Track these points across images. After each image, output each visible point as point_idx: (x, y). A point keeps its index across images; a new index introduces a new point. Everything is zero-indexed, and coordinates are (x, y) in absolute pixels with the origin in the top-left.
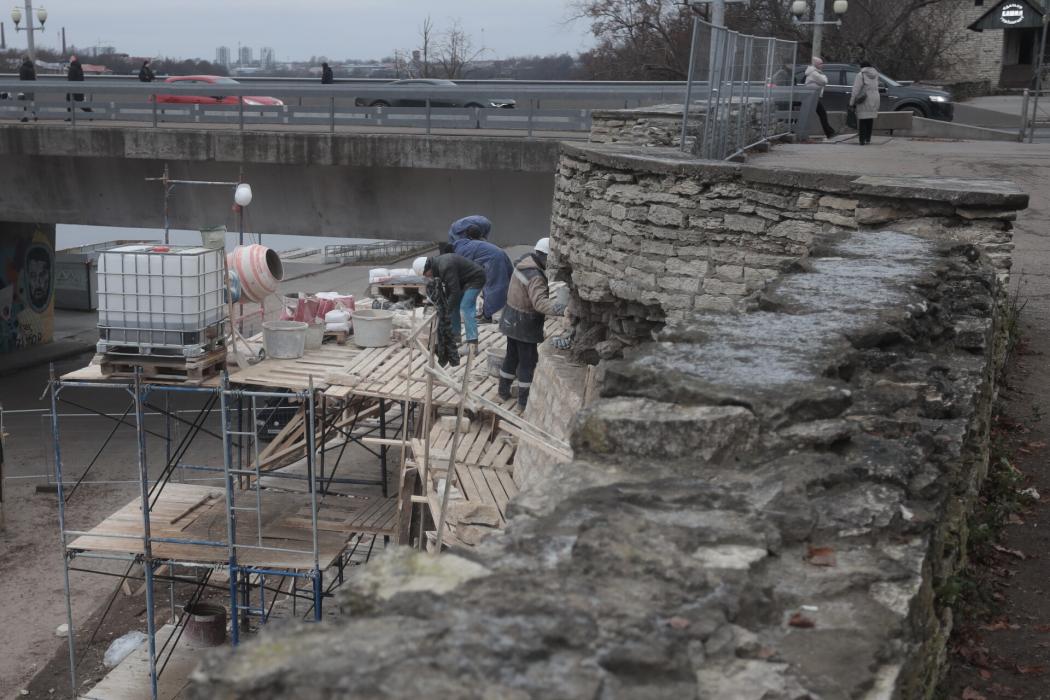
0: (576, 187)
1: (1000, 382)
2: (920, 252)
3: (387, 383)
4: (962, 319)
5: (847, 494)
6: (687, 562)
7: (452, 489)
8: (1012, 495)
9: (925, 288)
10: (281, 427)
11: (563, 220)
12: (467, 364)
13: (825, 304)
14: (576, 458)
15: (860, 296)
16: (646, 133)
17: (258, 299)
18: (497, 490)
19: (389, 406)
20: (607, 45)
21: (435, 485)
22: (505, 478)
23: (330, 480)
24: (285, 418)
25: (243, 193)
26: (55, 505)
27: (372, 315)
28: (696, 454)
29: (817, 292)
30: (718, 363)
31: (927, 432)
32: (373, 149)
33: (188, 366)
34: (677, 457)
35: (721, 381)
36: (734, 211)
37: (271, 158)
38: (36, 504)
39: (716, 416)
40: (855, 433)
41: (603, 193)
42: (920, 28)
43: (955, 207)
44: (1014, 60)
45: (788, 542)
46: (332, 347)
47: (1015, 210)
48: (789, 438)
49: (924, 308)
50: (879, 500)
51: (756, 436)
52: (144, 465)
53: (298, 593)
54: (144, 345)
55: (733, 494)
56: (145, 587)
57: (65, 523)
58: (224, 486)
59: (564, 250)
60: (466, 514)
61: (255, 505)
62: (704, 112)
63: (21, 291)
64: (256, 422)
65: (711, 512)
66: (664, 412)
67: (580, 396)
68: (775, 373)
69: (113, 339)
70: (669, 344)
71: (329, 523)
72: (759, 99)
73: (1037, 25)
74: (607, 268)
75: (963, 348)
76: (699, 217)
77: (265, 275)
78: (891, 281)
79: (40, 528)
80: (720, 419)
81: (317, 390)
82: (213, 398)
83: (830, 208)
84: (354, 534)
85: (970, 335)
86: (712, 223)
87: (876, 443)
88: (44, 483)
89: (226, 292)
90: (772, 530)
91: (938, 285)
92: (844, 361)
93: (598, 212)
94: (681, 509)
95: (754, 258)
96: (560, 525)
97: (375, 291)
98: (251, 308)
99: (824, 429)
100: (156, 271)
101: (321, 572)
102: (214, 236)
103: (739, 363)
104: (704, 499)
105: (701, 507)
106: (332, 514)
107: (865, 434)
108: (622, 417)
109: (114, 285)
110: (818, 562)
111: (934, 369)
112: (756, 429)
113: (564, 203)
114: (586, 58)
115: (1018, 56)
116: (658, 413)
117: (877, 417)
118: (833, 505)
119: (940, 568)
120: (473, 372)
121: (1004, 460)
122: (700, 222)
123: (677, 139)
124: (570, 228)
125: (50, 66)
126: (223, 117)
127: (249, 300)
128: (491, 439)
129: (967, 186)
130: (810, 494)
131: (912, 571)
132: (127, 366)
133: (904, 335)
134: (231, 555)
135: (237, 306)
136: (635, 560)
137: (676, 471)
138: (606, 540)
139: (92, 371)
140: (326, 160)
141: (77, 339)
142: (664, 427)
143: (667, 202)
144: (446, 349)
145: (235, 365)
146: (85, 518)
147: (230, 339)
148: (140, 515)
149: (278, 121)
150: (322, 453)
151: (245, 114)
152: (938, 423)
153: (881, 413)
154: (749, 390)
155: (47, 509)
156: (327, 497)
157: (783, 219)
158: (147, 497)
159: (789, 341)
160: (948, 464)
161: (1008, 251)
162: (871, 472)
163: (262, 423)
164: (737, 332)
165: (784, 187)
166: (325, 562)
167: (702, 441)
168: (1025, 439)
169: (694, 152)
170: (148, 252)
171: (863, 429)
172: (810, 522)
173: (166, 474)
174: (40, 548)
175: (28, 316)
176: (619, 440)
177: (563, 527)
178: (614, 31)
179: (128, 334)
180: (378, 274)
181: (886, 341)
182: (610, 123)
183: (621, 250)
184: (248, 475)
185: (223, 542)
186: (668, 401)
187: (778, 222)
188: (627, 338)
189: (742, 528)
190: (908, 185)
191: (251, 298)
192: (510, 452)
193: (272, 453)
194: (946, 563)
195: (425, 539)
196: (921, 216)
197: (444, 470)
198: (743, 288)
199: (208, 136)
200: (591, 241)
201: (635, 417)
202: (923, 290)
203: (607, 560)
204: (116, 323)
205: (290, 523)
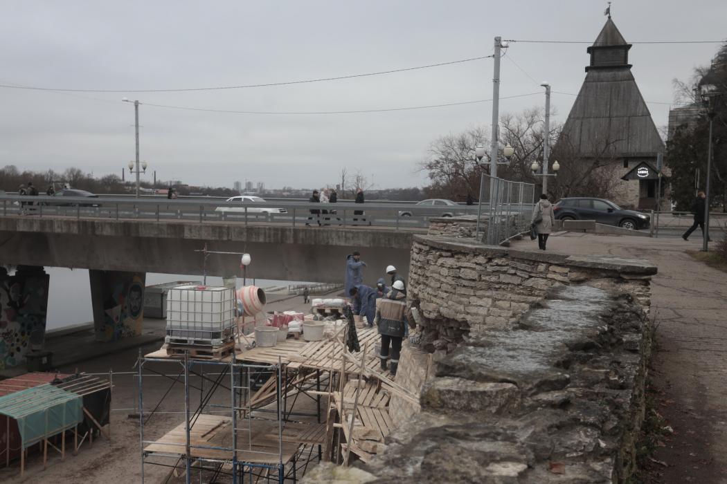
0: (422, 258)
1: (648, 366)
2: (602, 298)
3: (321, 360)
4: (626, 334)
5: (570, 433)
6: (484, 474)
7: (356, 420)
8: (658, 431)
9: (606, 318)
10: (264, 383)
11: (415, 275)
12: (364, 350)
13: (554, 326)
14: (422, 410)
15: (572, 322)
16: (458, 230)
17: (252, 314)
18: (381, 421)
19: (322, 372)
20: (437, 183)
21: (347, 417)
22: (384, 413)
23: (289, 414)
24: (265, 378)
25: (246, 258)
26: (137, 425)
27: (313, 323)
28: (488, 409)
29: (549, 319)
30: (498, 359)
31: (611, 398)
32: (315, 235)
33: (214, 350)
34: (477, 411)
35: (500, 369)
36: (505, 272)
37: (261, 240)
38: (127, 424)
39: (498, 389)
40: (572, 398)
41: (436, 262)
42: (597, 178)
43: (620, 273)
44: (645, 195)
45: (539, 460)
46: (292, 341)
47: (650, 275)
48: (537, 401)
49: (606, 329)
50: (587, 436)
51: (519, 400)
52: (188, 405)
53: (270, 477)
54: (190, 339)
55: (508, 432)
56: (186, 472)
57: (143, 436)
58: (231, 416)
59: (416, 291)
60: (363, 434)
61: (247, 427)
62: (488, 219)
63: (126, 308)
64: (249, 380)
65: (496, 443)
66: (470, 386)
67: (425, 369)
68: (528, 365)
69: (174, 335)
70: (472, 347)
71: (287, 437)
72: (516, 213)
73: (656, 178)
74: (439, 301)
75: (628, 350)
76: (487, 275)
77: (257, 302)
78: (588, 314)
79: (129, 438)
80: (501, 390)
81: (283, 364)
82: (226, 368)
83: (555, 272)
84: (302, 444)
85: (631, 343)
86: (494, 279)
87: (584, 404)
88: (133, 413)
89: (235, 311)
90: (529, 454)
91: (612, 316)
92: (565, 358)
93: (433, 272)
94: (480, 440)
95: (516, 297)
96: (414, 449)
97: (315, 311)
98: (248, 319)
99: (555, 396)
100: (199, 299)
101: (283, 465)
102: (230, 281)
103: (509, 359)
104: (492, 435)
105: (491, 440)
106: (290, 432)
107: (578, 399)
108: (447, 388)
109: (176, 307)
110: (556, 471)
111: (613, 362)
112: (519, 396)
113: (415, 266)
114: (426, 190)
115: (647, 193)
116: (467, 386)
117: (584, 389)
118: (562, 439)
119: (622, 473)
120: (368, 355)
121: (653, 410)
122: (487, 278)
123: (474, 233)
124: (419, 280)
125: (147, 190)
126: (237, 218)
127: (248, 315)
128: (377, 392)
129: (625, 262)
130: (550, 432)
131: (606, 477)
132: (180, 350)
133: (596, 344)
134: (234, 455)
135: (241, 317)
136: (455, 472)
137: (477, 418)
138: (440, 460)
139: (162, 353)
140: (291, 241)
141: (154, 334)
142: (470, 394)
143: (470, 268)
144: (353, 343)
145: (239, 350)
146: (155, 433)
147: (237, 336)
148: (184, 432)
149: (265, 220)
150: (285, 398)
151: (248, 217)
152: (617, 392)
153: (586, 387)
154: (515, 374)
155: (133, 428)
156: (288, 423)
157: (531, 277)
158: (189, 422)
159: (536, 346)
160: (623, 415)
161: (648, 296)
162: (582, 420)
163: (253, 381)
164: (508, 341)
165: (531, 261)
166: (286, 460)
167: (491, 402)
168: (663, 398)
169: (483, 241)
170: (194, 289)
171: (577, 396)
172: (550, 449)
173: (200, 410)
174: (128, 450)
175: (128, 321)
176: (446, 401)
177: (416, 451)
178: (441, 176)
179: (182, 333)
180: (317, 301)
181: (587, 347)
182: (440, 224)
183: (446, 292)
184: (245, 410)
185: (230, 448)
186: (472, 379)
187: (528, 279)
188: (450, 339)
189: (513, 452)
190: (595, 261)
191: (248, 313)
192: (387, 399)
193: (258, 398)
194: (625, 470)
195: (341, 448)
196: (602, 277)
197: (352, 409)
198: (511, 313)
199: (228, 228)
200: (430, 287)
201: (455, 388)
202: (605, 319)
203: (440, 471)
204: (176, 327)
205: (266, 437)
